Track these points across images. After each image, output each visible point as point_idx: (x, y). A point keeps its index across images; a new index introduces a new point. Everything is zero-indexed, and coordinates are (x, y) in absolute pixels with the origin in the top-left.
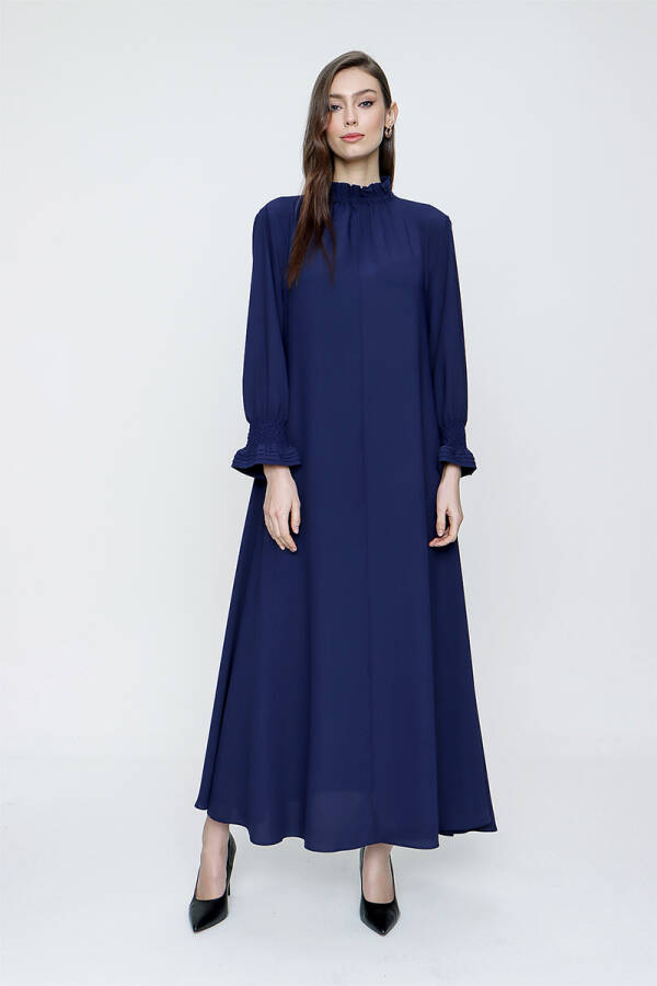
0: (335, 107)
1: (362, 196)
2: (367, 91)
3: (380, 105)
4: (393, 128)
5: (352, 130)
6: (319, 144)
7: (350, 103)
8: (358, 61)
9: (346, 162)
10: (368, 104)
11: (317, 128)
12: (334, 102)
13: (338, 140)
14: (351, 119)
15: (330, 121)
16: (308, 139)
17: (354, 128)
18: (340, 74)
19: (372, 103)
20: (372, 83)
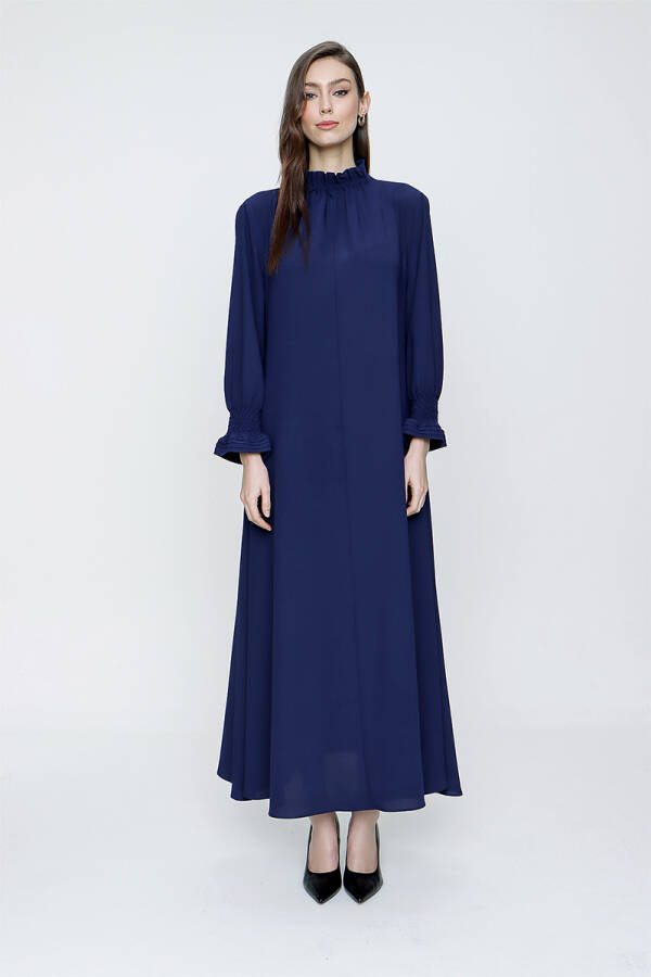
0: (311, 96)
1: (338, 183)
2: (342, 80)
3: (354, 93)
4: (366, 116)
5: (327, 117)
6: (294, 131)
7: (325, 91)
8: (333, 51)
9: (321, 148)
10: (342, 93)
11: (293, 115)
12: (309, 90)
13: (313, 127)
14: (326, 107)
15: (304, 109)
16: (284, 126)
17: (328, 116)
18: (316, 63)
19: (346, 92)
20: (346, 72)
